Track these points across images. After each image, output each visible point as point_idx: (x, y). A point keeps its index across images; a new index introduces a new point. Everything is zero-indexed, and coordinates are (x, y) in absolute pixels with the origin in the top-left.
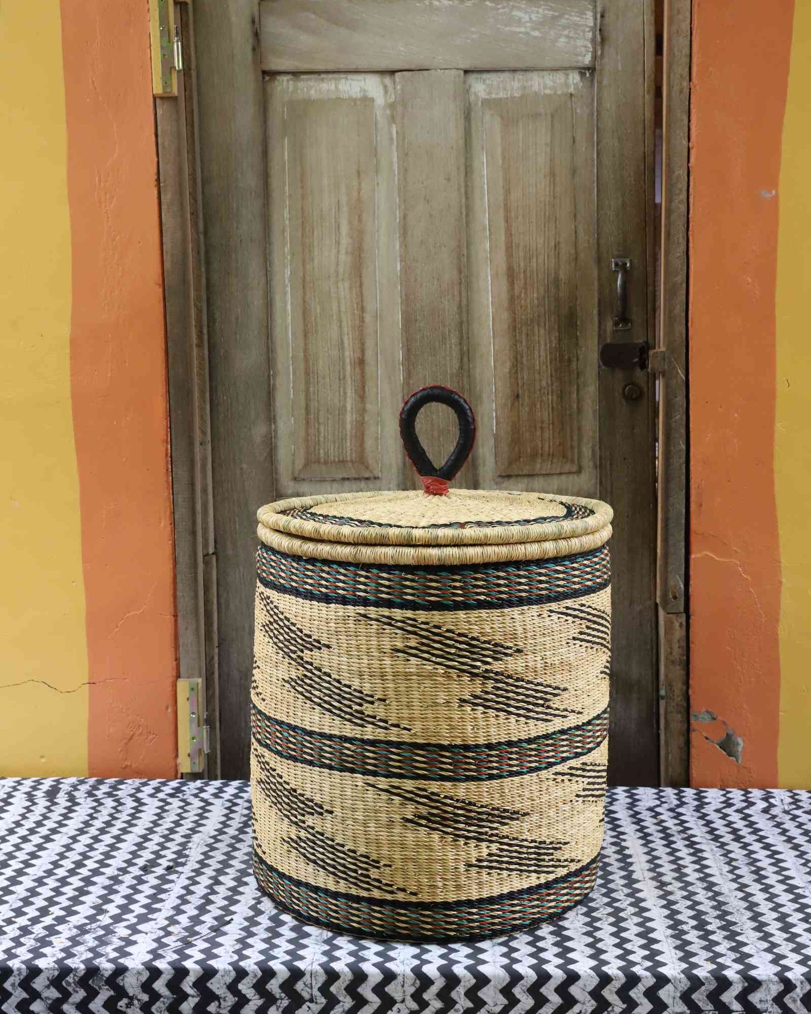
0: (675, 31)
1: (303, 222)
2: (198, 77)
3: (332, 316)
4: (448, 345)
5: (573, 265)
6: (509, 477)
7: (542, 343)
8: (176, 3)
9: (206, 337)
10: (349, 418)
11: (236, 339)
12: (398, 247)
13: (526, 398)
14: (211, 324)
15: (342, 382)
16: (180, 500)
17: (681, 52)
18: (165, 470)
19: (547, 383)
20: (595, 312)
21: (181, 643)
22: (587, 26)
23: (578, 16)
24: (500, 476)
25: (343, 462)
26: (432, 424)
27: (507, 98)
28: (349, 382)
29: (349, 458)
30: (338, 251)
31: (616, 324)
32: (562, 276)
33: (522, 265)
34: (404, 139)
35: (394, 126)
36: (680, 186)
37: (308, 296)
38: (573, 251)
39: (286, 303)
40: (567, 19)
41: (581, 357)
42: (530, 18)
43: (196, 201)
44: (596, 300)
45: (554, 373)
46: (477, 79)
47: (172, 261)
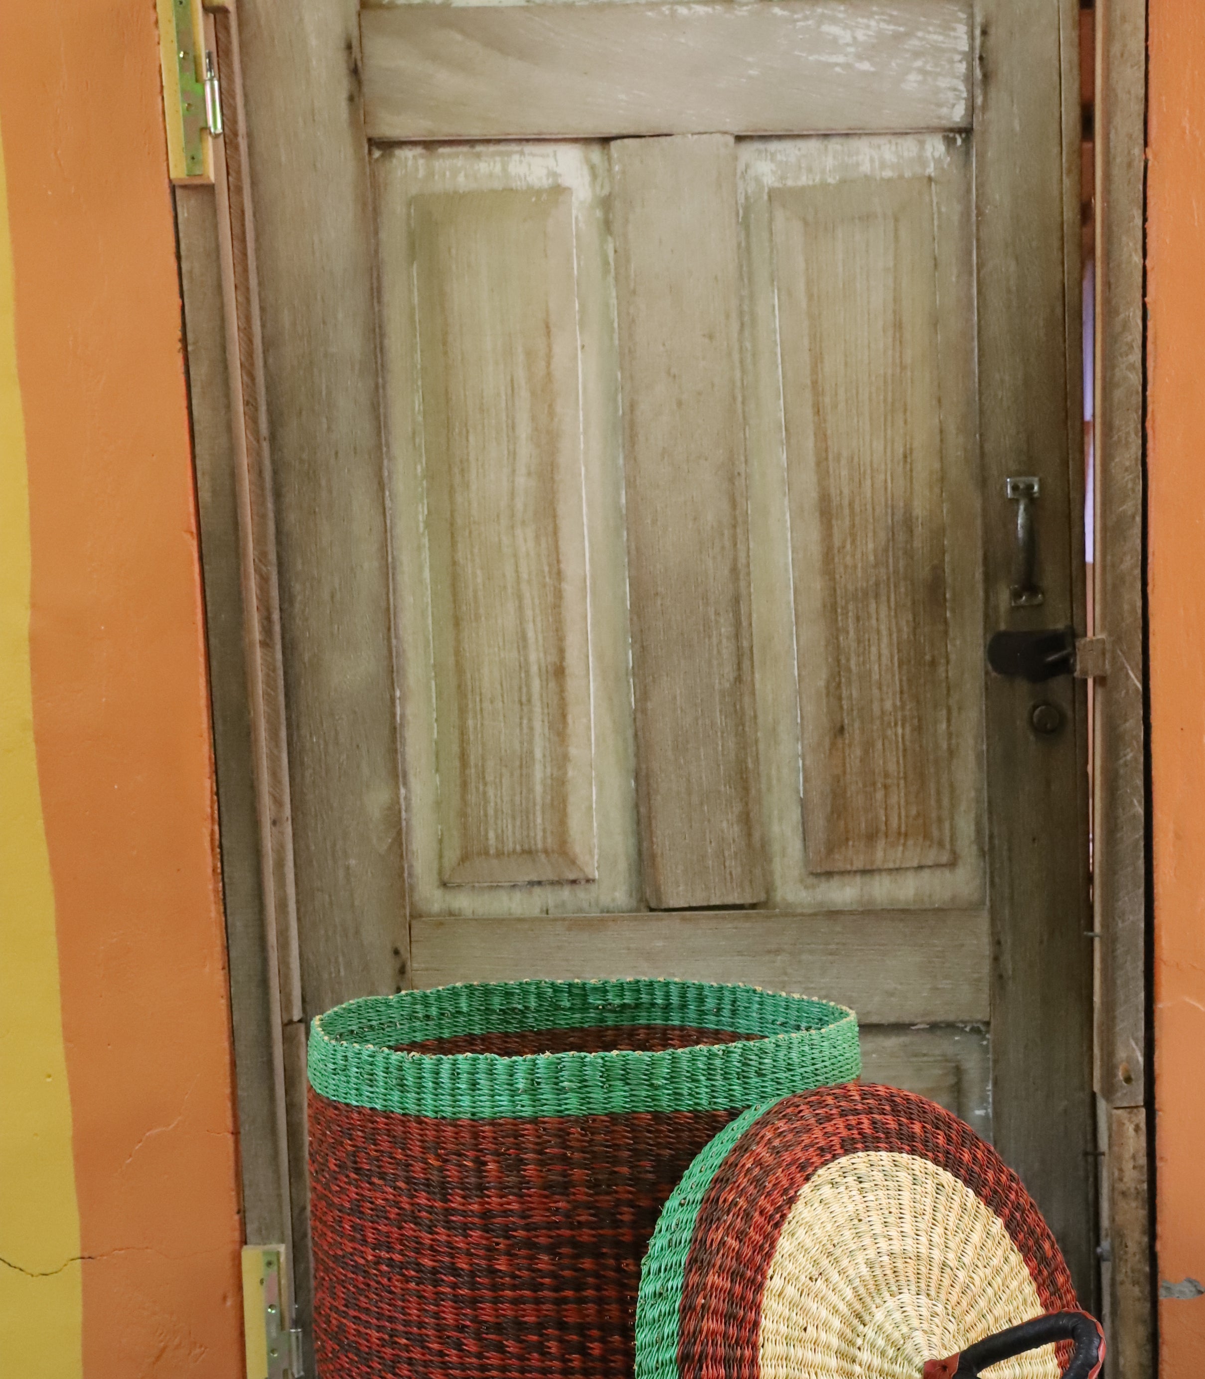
0: (1118, 55)
1: (448, 418)
2: (250, 146)
3: (505, 587)
4: (715, 640)
5: (937, 490)
6: (829, 874)
7: (884, 632)
8: (207, 9)
9: (277, 628)
10: (538, 773)
11: (332, 634)
12: (621, 461)
13: (857, 732)
14: (286, 606)
15: (525, 708)
16: (238, 924)
17: (1129, 92)
18: (209, 871)
19: (894, 705)
20: (979, 575)
21: (246, 1182)
22: (955, 51)
23: (940, 34)
24: (812, 874)
25: (529, 852)
26: (689, 781)
27: (814, 186)
28: (537, 709)
29: (540, 846)
30: (514, 471)
31: (1016, 595)
32: (919, 510)
33: (846, 491)
34: (628, 261)
35: (610, 239)
36: (1129, 338)
37: (460, 554)
38: (937, 466)
39: (421, 569)
40: (921, 39)
41: (953, 657)
42: (854, 38)
43: (252, 377)
44: (980, 554)
45: (905, 684)
46: (760, 152)
47: (214, 493)
